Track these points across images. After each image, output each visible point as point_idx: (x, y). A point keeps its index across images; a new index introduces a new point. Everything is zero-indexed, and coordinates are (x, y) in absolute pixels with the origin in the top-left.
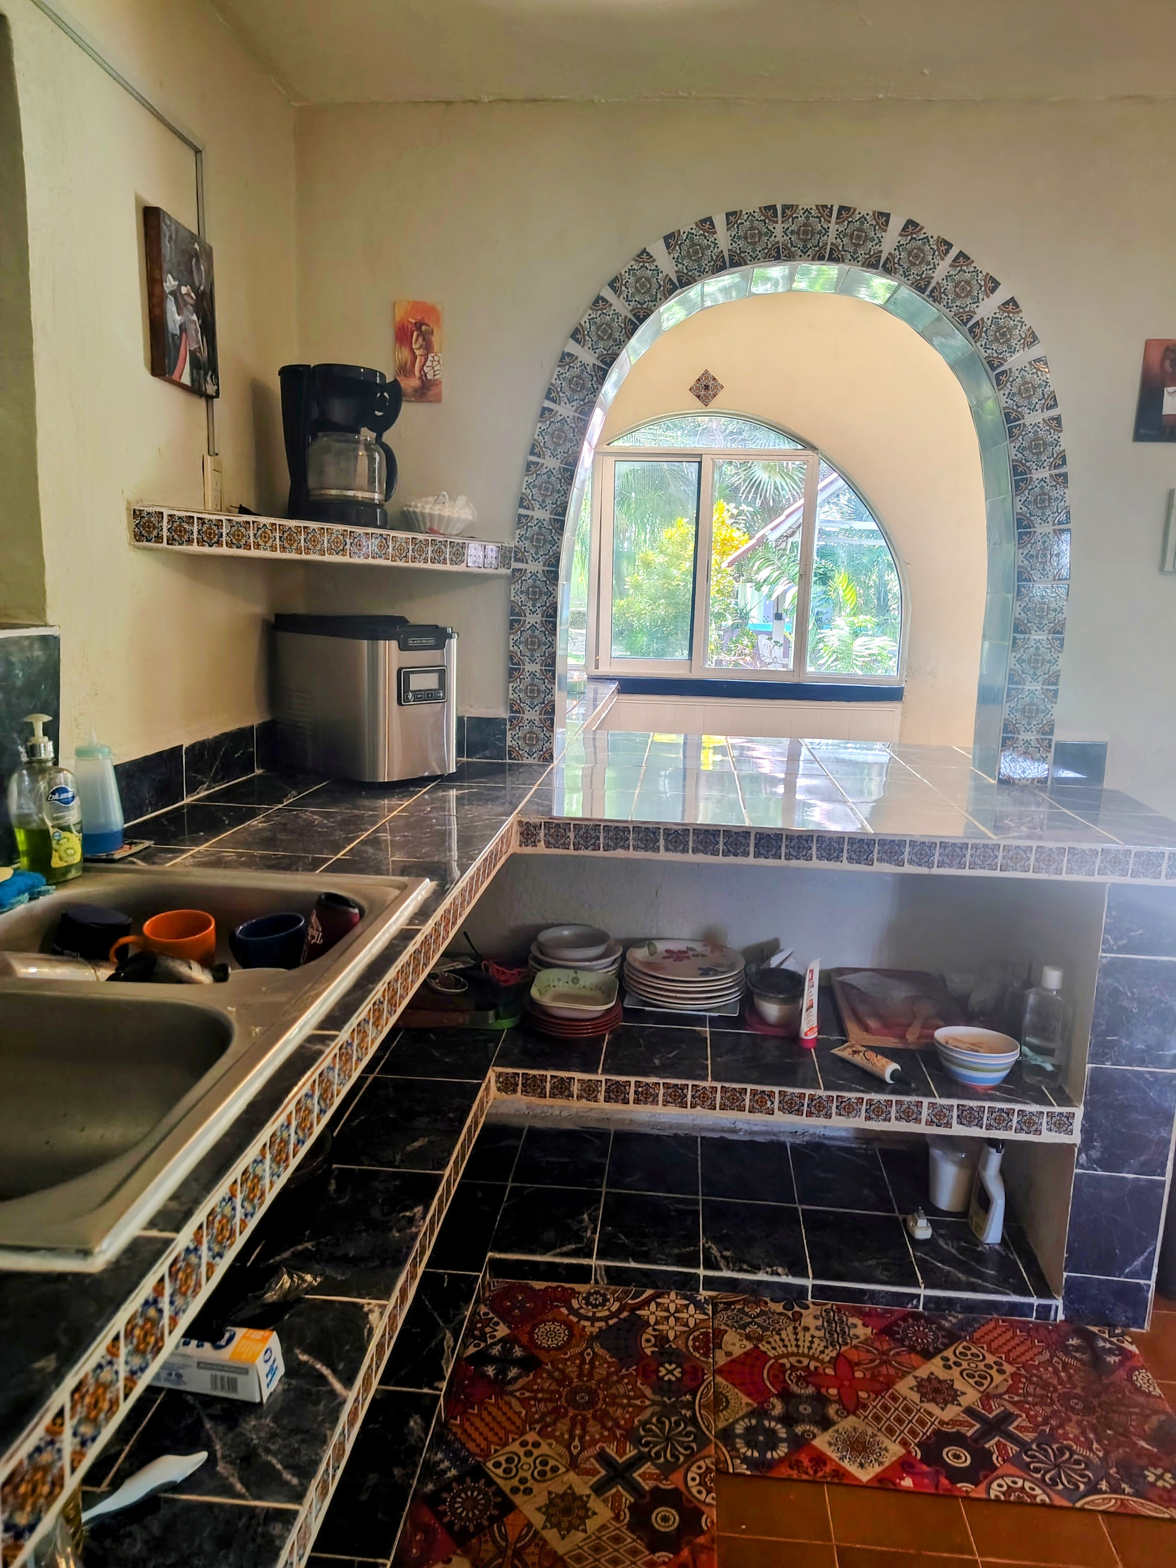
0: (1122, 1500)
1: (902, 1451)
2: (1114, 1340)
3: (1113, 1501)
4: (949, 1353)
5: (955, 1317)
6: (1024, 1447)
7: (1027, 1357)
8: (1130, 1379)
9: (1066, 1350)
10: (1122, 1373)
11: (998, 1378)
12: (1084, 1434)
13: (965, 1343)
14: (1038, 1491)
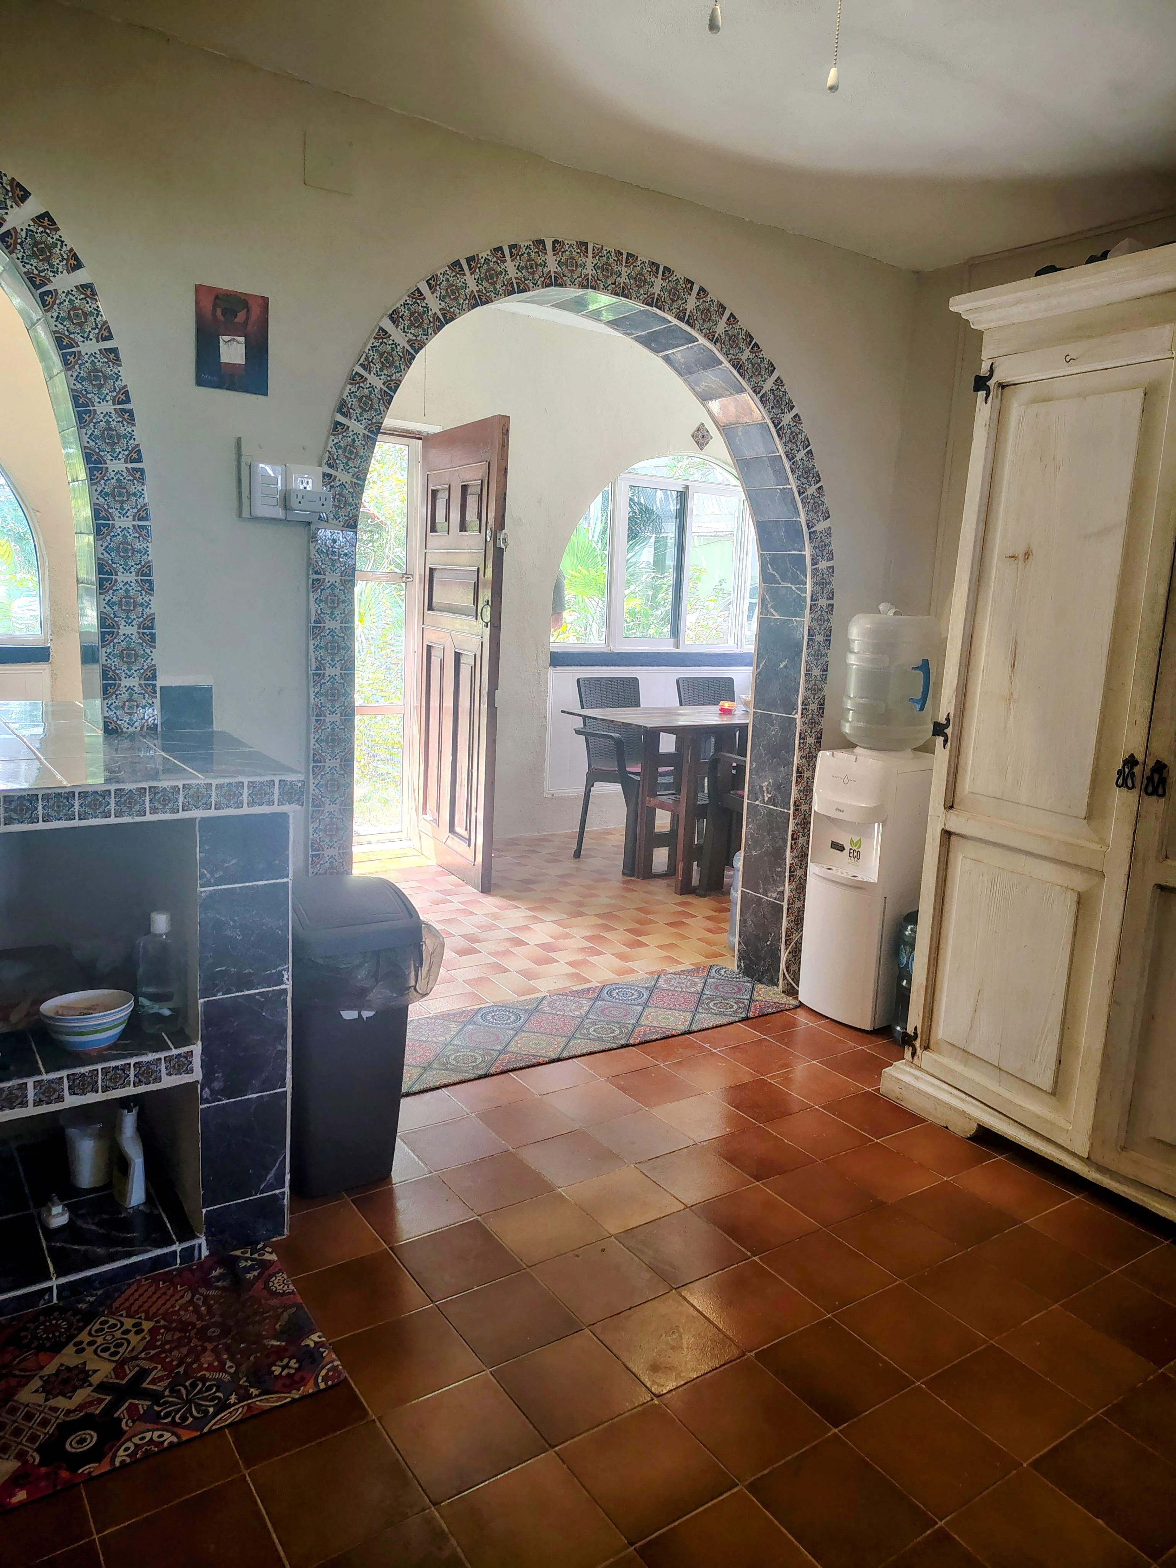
0: (248, 1405)
1: (16, 1464)
2: (255, 1256)
3: (240, 1410)
4: (84, 1336)
5: (92, 1296)
6: (155, 1397)
7: (168, 1305)
8: (266, 1287)
9: (208, 1284)
10: (260, 1285)
11: (134, 1339)
12: (218, 1357)
13: (102, 1319)
14: (167, 1435)
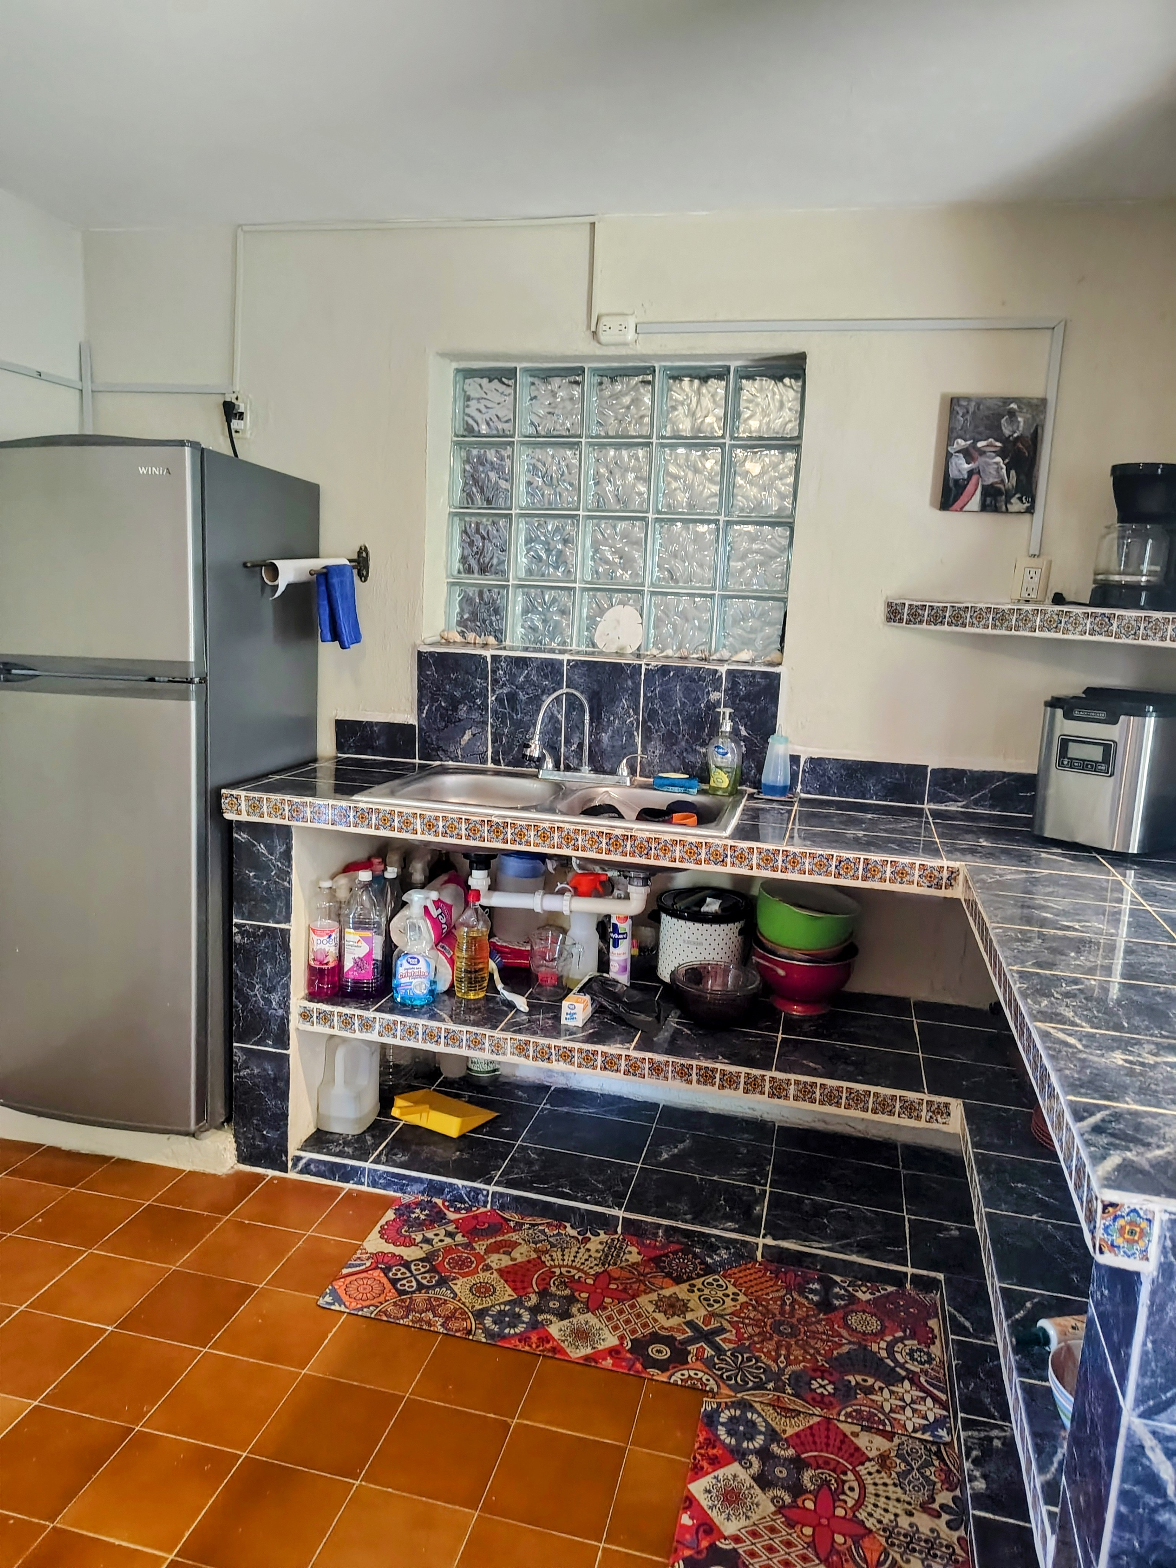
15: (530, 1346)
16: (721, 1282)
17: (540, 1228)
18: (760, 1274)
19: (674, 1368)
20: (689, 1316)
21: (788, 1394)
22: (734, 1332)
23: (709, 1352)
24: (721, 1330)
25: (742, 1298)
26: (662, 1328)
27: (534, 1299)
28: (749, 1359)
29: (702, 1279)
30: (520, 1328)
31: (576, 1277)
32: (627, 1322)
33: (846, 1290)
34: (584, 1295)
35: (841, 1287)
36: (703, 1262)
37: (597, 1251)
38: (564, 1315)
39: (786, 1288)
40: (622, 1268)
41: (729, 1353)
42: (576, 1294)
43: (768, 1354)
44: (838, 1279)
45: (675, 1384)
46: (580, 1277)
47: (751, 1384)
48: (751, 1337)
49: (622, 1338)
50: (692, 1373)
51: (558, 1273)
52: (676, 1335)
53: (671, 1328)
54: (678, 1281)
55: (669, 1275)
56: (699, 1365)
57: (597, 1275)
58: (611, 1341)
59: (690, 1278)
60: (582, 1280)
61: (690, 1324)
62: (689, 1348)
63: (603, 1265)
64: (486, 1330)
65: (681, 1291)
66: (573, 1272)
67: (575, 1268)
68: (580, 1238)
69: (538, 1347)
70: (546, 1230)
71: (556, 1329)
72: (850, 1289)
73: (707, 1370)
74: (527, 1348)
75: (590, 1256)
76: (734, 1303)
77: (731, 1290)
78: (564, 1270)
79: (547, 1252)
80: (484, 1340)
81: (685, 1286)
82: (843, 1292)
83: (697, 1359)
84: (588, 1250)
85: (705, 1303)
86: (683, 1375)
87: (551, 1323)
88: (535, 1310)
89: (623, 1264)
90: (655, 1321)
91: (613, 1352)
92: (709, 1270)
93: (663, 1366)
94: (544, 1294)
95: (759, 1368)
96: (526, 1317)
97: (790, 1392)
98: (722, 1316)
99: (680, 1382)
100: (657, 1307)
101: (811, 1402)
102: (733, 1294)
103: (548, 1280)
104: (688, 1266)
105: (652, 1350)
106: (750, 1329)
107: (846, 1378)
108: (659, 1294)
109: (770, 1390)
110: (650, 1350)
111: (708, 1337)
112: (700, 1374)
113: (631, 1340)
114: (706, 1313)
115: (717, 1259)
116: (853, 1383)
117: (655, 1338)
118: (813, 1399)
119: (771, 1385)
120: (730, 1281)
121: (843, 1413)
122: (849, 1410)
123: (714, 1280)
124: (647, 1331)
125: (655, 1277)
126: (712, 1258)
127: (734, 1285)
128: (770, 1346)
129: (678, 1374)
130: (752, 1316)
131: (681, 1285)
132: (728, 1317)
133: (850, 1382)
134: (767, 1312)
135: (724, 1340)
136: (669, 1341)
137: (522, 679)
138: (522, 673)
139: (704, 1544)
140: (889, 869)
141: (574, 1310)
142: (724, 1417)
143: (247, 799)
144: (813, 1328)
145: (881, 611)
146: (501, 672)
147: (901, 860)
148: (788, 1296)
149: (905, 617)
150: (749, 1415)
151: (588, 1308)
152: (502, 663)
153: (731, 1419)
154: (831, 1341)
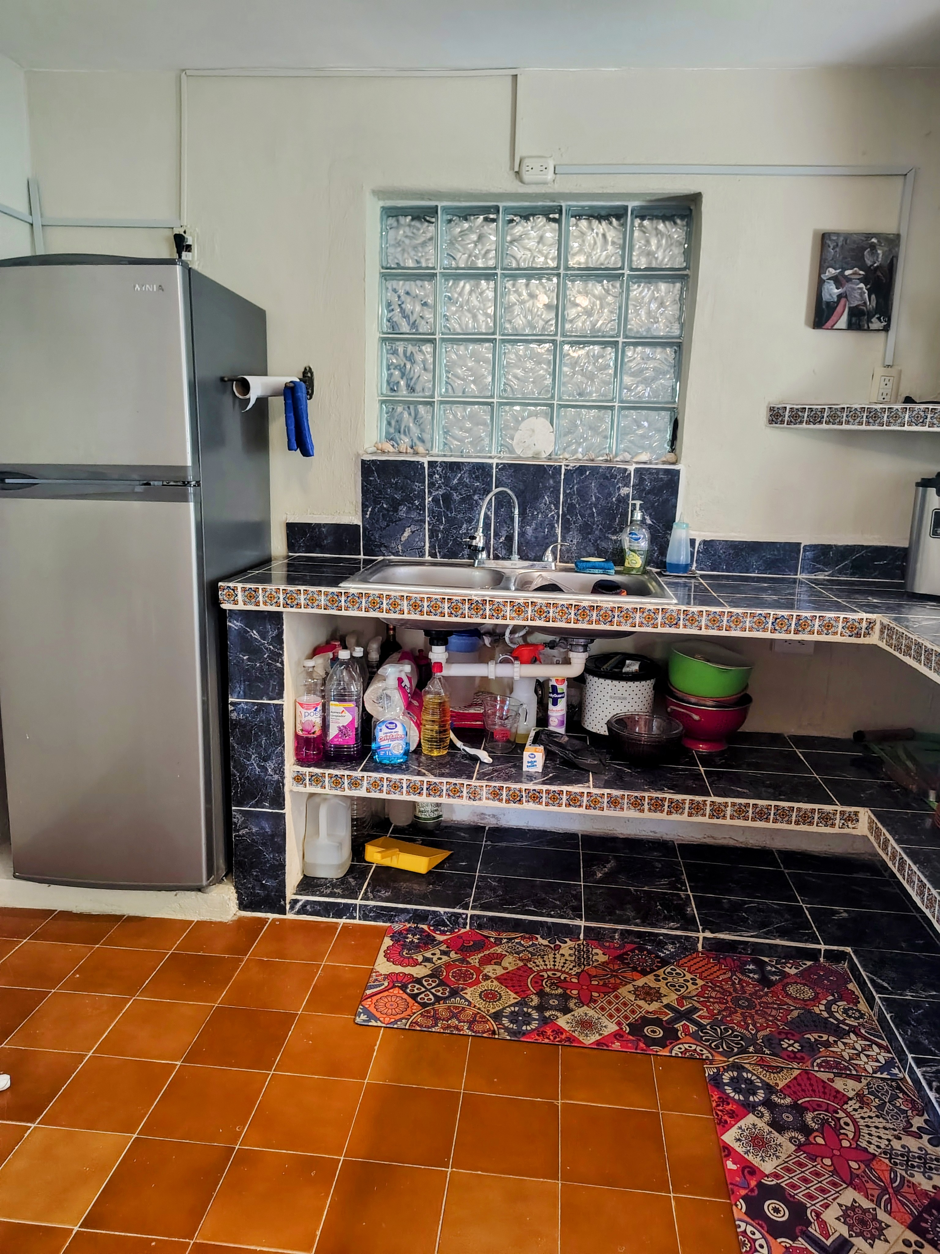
15: (549, 1039)
16: (678, 971)
17: (516, 941)
18: (706, 961)
19: (671, 1043)
20: (665, 1001)
21: (767, 1054)
22: (705, 1009)
23: (693, 1028)
24: (694, 1010)
25: (700, 982)
26: (647, 1012)
27: (535, 1000)
28: (726, 1030)
29: (662, 970)
30: (534, 1025)
31: (562, 978)
32: (618, 1010)
33: (776, 968)
34: (575, 992)
35: (772, 966)
36: (658, 957)
37: (570, 955)
38: (566, 1010)
39: (730, 970)
40: (595, 967)
41: (708, 1027)
42: (568, 992)
43: (738, 1024)
44: (766, 959)
45: (676, 1057)
46: (565, 978)
47: (736, 1050)
48: (719, 1013)
49: (619, 1024)
50: (686, 1046)
51: (546, 976)
52: (661, 1017)
53: (654, 1012)
54: (644, 973)
55: (634, 969)
56: (688, 1039)
57: (578, 975)
58: (611, 1027)
59: (652, 971)
60: (568, 979)
61: (668, 1006)
62: (676, 1026)
63: (580, 966)
64: (506, 1029)
65: (648, 980)
66: (559, 974)
67: (558, 970)
68: (552, 946)
69: (555, 1038)
70: (522, 942)
71: (563, 1022)
72: (779, 966)
73: (699, 1044)
74: (546, 1041)
75: (566, 960)
76: (695, 987)
77: (689, 976)
78: (550, 973)
79: (529, 960)
80: (508, 1038)
81: (651, 977)
82: (774, 969)
83: (686, 1035)
84: (563, 955)
85: (673, 988)
86: (680, 1048)
87: (557, 1018)
88: (540, 1008)
89: (595, 964)
90: (640, 1007)
91: (617, 1036)
92: (664, 962)
93: (661, 1043)
94: (541, 994)
95: (736, 1036)
96: (535, 1015)
97: (768, 1052)
98: (690, 998)
99: (680, 1055)
100: (637, 996)
101: (786, 1058)
102: (691, 979)
103: (540, 983)
104: (647, 961)
105: (647, 1030)
106: (716, 1006)
107: (806, 1036)
108: (634, 985)
109: (752, 1053)
110: (645, 1030)
111: (687, 1015)
112: (694, 1047)
113: (627, 1025)
114: (677, 997)
115: (667, 952)
116: (813, 1040)
117: (645, 1021)
118: (789, 1056)
119: (751, 1049)
120: (684, 970)
121: (815, 1064)
122: (819, 1061)
123: (671, 969)
124: (637, 1016)
125: (624, 972)
126: (663, 953)
127: (689, 972)
128: (737, 1018)
129: (676, 1048)
130: (713, 994)
131: (648, 976)
132: (695, 998)
133: (810, 1039)
134: (724, 992)
135: (700, 1017)
136: (657, 1022)
137: (455, 481)
138: (456, 476)
139: (753, 1183)
140: (817, 623)
141: (571, 1005)
142: (726, 1078)
143: (244, 590)
144: (764, 1000)
145: (763, 415)
146: (437, 476)
147: (828, 615)
148: (734, 977)
149: (786, 419)
150: (745, 1074)
151: (582, 1003)
152: (438, 468)
153: (732, 1079)
154: (782, 1009)
